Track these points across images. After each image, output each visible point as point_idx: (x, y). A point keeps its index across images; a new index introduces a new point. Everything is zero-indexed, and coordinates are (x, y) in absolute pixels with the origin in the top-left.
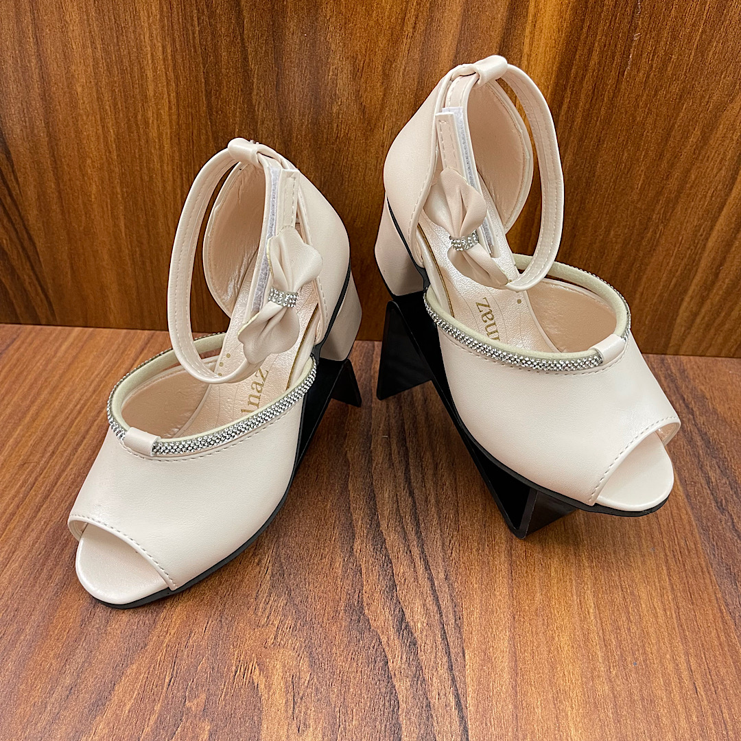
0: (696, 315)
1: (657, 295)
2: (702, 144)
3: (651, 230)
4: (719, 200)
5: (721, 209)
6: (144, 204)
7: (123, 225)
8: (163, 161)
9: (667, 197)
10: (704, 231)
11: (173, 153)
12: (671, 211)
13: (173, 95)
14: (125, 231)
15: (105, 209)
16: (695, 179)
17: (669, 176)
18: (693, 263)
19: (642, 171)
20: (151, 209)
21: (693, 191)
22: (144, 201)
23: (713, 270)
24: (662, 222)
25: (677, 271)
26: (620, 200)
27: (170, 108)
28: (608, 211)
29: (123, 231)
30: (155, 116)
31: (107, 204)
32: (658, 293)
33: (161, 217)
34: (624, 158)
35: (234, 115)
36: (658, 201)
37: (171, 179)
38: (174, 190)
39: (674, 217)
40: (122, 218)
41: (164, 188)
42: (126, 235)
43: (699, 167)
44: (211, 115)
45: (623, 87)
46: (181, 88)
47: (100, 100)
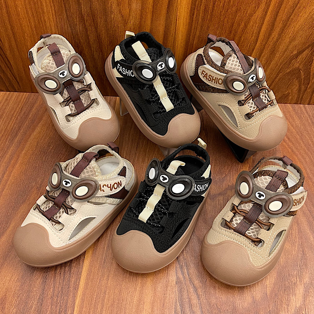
2: (245, 28)
4: (252, 47)
13: (53, 11)
16: (243, 40)
27: (53, 16)
30: (48, 18)
35: (76, 18)
43: (244, 36)
44: (68, 18)
45: (215, 8)
46: (56, 9)
47: (27, 13)
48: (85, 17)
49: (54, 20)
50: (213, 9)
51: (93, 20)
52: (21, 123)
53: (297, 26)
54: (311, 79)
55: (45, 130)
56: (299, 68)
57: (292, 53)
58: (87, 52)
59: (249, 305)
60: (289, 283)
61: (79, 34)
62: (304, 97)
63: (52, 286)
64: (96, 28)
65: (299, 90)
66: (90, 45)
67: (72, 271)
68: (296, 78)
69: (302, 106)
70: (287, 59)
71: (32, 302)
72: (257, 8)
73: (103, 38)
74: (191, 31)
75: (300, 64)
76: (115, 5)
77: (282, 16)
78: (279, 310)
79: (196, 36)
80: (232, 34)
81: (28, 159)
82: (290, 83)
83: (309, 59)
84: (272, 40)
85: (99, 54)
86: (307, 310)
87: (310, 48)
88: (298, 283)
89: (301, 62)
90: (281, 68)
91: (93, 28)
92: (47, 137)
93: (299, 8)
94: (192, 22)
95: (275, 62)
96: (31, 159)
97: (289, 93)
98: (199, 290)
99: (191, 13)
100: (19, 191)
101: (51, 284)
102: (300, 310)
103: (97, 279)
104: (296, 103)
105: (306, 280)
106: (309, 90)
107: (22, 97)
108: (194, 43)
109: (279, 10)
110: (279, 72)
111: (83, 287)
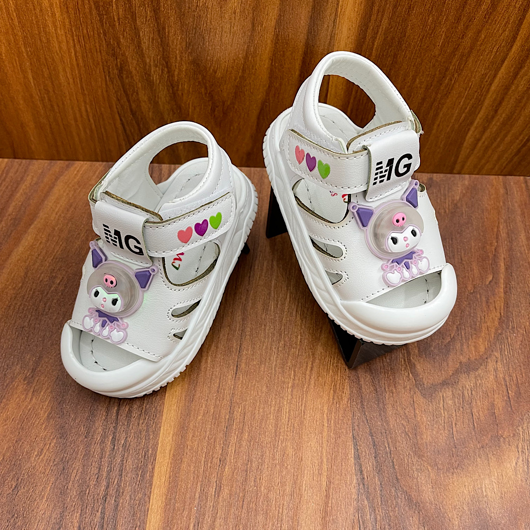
0: (479, 140)
1: (450, 127)
2: (491, 10)
3: (448, 78)
4: (502, 54)
5: (503, 61)
6: (46, 61)
7: (31, 77)
8: (56, 26)
9: (462, 53)
10: (489, 78)
11: (63, 19)
12: (464, 63)
14: (34, 82)
15: (15, 64)
16: (485, 38)
17: (464, 36)
18: (479, 102)
19: (443, 31)
20: (52, 64)
21: (482, 48)
22: (46, 58)
23: (494, 108)
24: (457, 72)
25: (466, 108)
26: (425, 55)
28: (415, 64)
29: (32, 81)
31: (16, 61)
32: (451, 125)
33: (61, 70)
34: (429, 21)
36: (455, 55)
37: (65, 40)
38: (69, 49)
39: (466, 68)
40: (29, 71)
41: (60, 48)
42: (34, 85)
43: (489, 29)
61: (117, 24)
64: (156, 11)
66: (142, 50)
73: (171, 34)
74: (370, 17)
79: (380, 30)
85: (162, 72)
91: (149, 10)
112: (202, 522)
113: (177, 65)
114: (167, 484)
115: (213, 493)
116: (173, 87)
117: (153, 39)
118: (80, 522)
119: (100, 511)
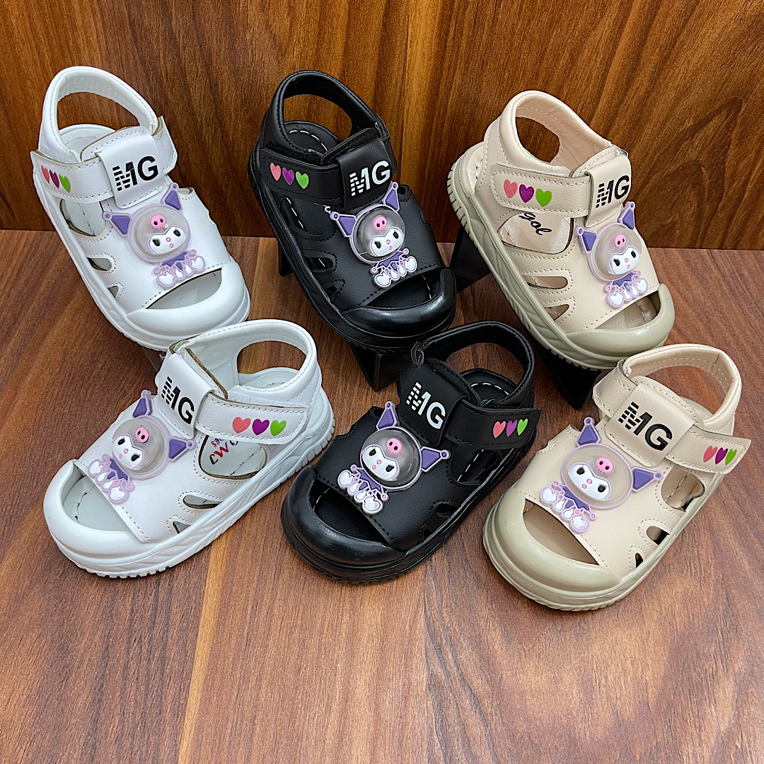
2: (571, 65)
4: (588, 111)
13: (100, 24)
16: (567, 94)
19: (522, 88)
27: (98, 36)
30: (86, 43)
35: (158, 42)
43: (570, 85)
44: (136, 41)
45: (500, 17)
46: (106, 18)
47: (33, 29)
48: (179, 38)
49: (100, 48)
50: (495, 20)
51: (201, 46)
52: (20, 306)
53: (695, 60)
54: (726, 187)
55: (82, 323)
56: (698, 161)
57: (682, 124)
58: (186, 128)
59: (607, 733)
60: (699, 676)
61: (165, 80)
62: (709, 230)
63: (118, 711)
64: (208, 66)
65: (699, 215)
66: (193, 108)
67: (167, 671)
68: (691, 185)
69: (706, 254)
70: (670, 140)
71: (67, 754)
72: (599, 16)
73: (224, 91)
74: (441, 72)
75: (701, 152)
76: (254, 7)
77: (660, 34)
78: (680, 742)
79: (453, 86)
80: (541, 79)
81: (42, 395)
82: (677, 199)
83: (722, 138)
84: (635, 94)
85: (215, 131)
86: (745, 739)
87: (724, 112)
88: (720, 672)
89: (703, 146)
90: (656, 163)
91: (200, 65)
92: (88, 340)
93: (700, 16)
94: (445, 50)
95: (641, 147)
96: (50, 394)
97: (674, 223)
98: (486, 702)
99: (441, 28)
100: (21, 475)
101: (116, 706)
102: (728, 738)
103: (230, 687)
104: (691, 246)
105: (740, 665)
106: (721, 215)
107: (18, 243)
108: (449, 103)
109: (652, 20)
110: (652, 171)
111: (197, 710)
112: (261, 603)
113: (232, 123)
114: (224, 568)
115: (273, 576)
116: (228, 148)
117: (205, 97)
118: (133, 605)
119: (153, 594)
